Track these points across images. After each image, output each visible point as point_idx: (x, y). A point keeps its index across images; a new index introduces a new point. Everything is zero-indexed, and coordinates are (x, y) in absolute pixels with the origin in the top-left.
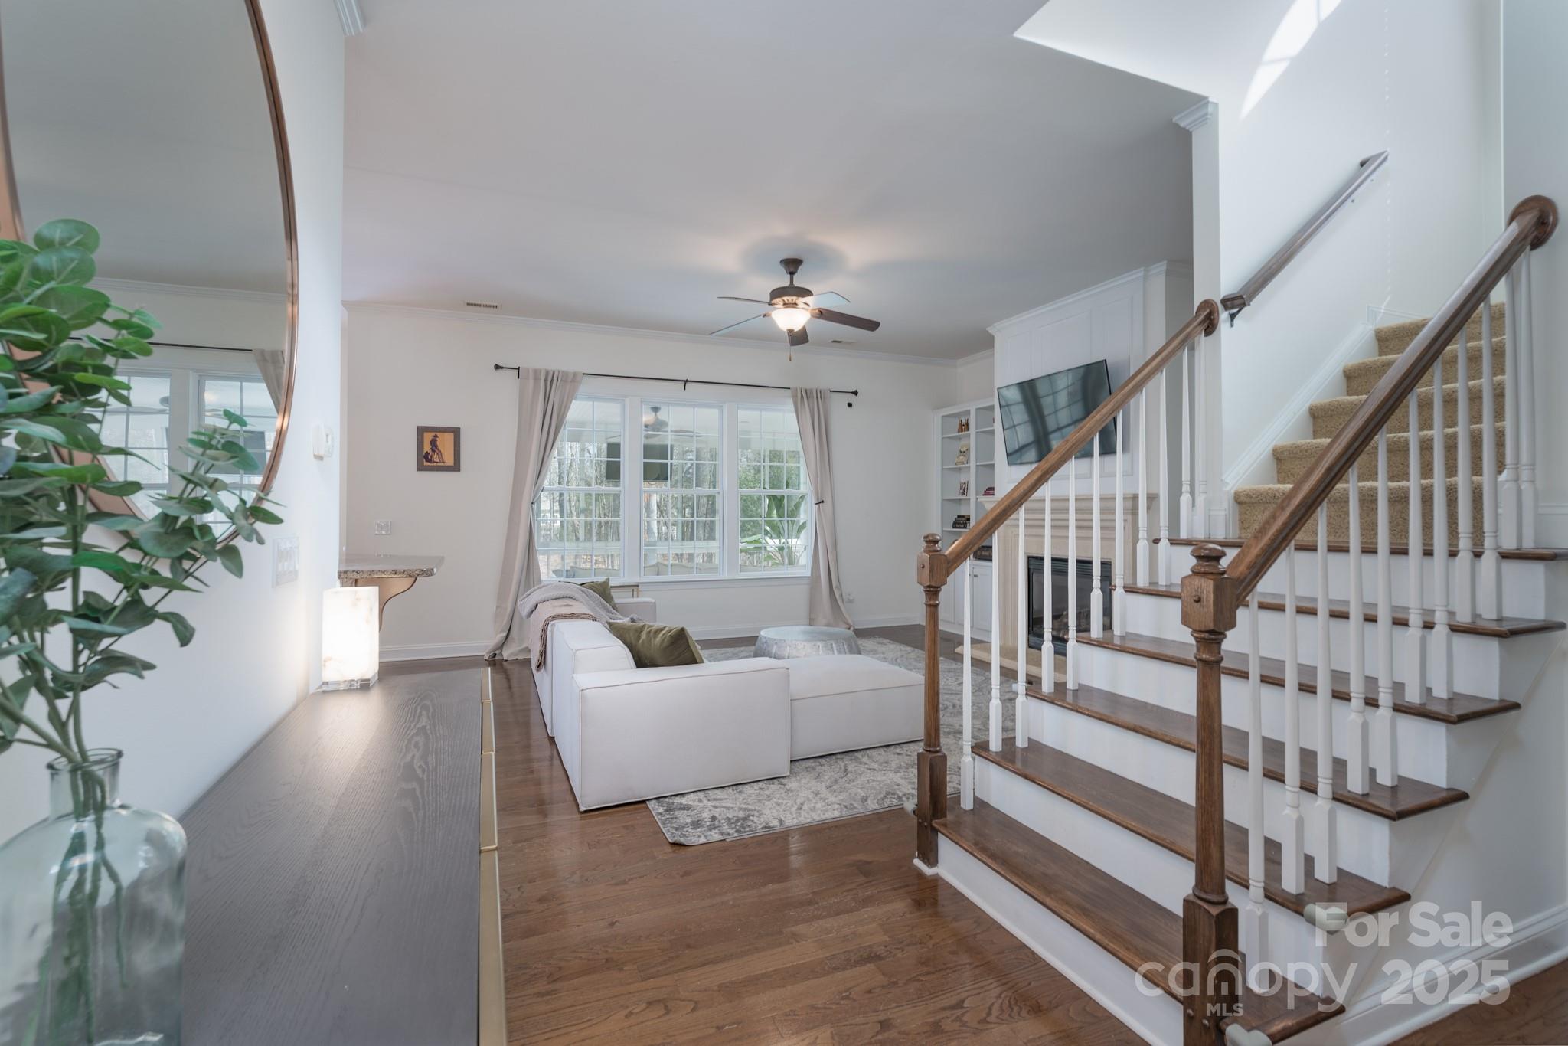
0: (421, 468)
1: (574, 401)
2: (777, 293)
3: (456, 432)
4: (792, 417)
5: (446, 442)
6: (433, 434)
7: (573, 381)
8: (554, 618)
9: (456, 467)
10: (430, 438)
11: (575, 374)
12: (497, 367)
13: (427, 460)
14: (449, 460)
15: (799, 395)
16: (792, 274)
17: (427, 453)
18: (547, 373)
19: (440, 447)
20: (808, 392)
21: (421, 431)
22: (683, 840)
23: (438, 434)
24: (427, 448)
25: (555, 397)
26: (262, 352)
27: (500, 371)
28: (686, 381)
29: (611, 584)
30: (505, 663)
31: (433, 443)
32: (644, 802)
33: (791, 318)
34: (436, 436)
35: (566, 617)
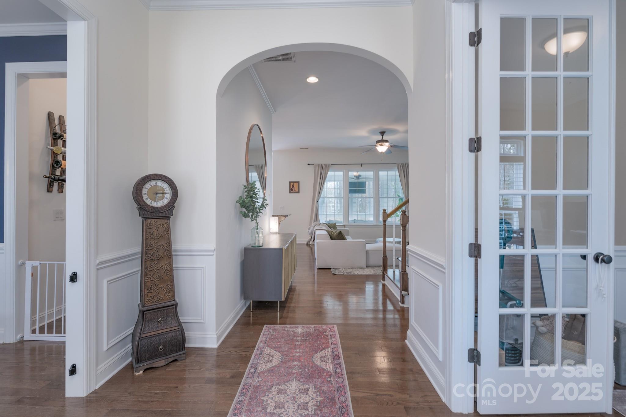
0: (290, 192)
1: (329, 172)
2: (378, 142)
3: (298, 183)
4: (397, 173)
5: (296, 185)
6: (293, 183)
7: (329, 166)
8: (316, 230)
9: (298, 192)
10: (292, 184)
11: (329, 165)
12: (308, 164)
13: (291, 191)
14: (297, 191)
15: (399, 166)
16: (382, 136)
17: (291, 189)
18: (321, 165)
19: (294, 187)
20: (403, 165)
21: (290, 183)
22: (335, 274)
23: (294, 183)
24: (291, 187)
25: (323, 172)
26: (256, 166)
27: (309, 165)
28: (362, 164)
29: (337, 224)
30: (310, 245)
31: (293, 186)
32: (331, 268)
33: (382, 148)
34: (293, 184)
35: (319, 230)
